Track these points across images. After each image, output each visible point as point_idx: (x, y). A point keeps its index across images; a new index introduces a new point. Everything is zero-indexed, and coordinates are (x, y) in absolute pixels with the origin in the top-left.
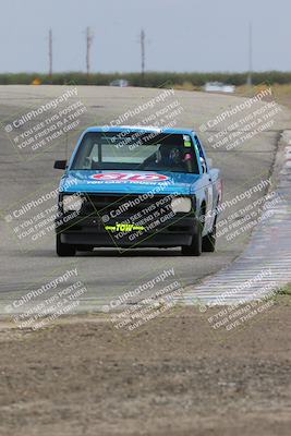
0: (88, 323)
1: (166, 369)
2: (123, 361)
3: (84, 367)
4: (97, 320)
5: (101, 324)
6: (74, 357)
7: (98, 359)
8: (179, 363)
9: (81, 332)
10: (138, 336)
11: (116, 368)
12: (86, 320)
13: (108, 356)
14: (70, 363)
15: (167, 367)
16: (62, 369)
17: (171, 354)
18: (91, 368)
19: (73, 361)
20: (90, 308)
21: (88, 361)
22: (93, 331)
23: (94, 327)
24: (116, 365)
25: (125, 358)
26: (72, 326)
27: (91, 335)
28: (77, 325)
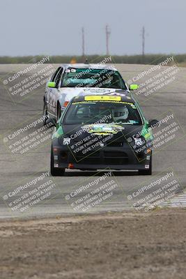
0: (108, 220)
1: (159, 249)
2: (131, 244)
3: (105, 248)
4: (113, 218)
5: (116, 220)
6: (99, 241)
7: (115, 242)
8: (167, 245)
9: (103, 225)
10: (141, 227)
11: (126, 249)
12: (107, 217)
13: (120, 241)
14: (95, 245)
15: (160, 248)
16: (91, 249)
17: (163, 239)
18: (110, 249)
19: (98, 244)
20: (109, 209)
21: (108, 244)
22: (110, 225)
23: (112, 222)
24: (126, 247)
25: (132, 242)
26: (97, 222)
27: (110, 227)
28: (101, 221)
